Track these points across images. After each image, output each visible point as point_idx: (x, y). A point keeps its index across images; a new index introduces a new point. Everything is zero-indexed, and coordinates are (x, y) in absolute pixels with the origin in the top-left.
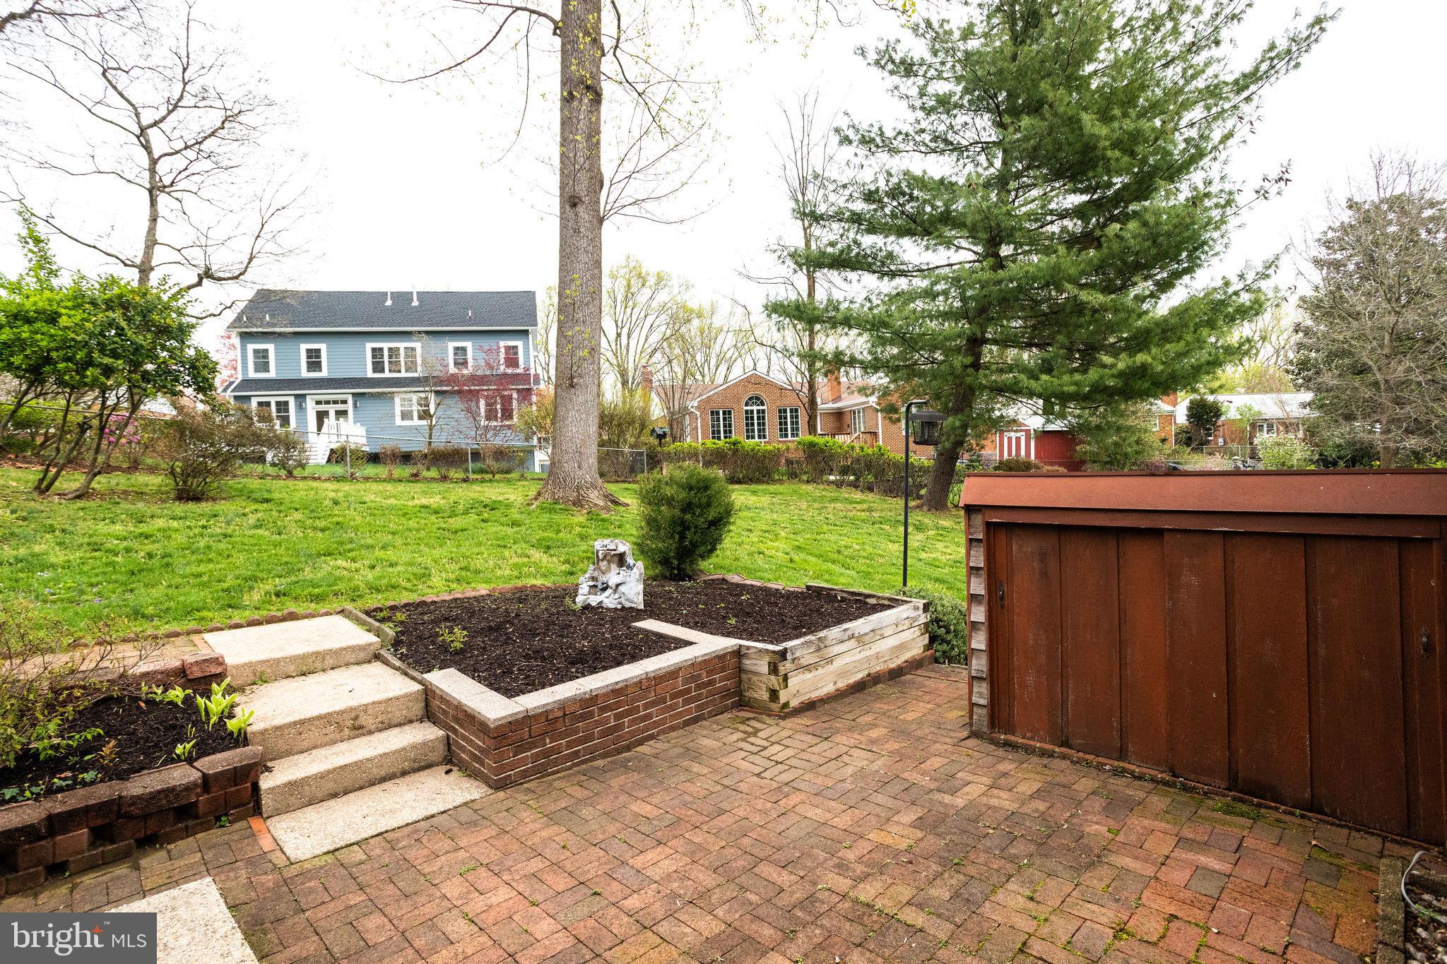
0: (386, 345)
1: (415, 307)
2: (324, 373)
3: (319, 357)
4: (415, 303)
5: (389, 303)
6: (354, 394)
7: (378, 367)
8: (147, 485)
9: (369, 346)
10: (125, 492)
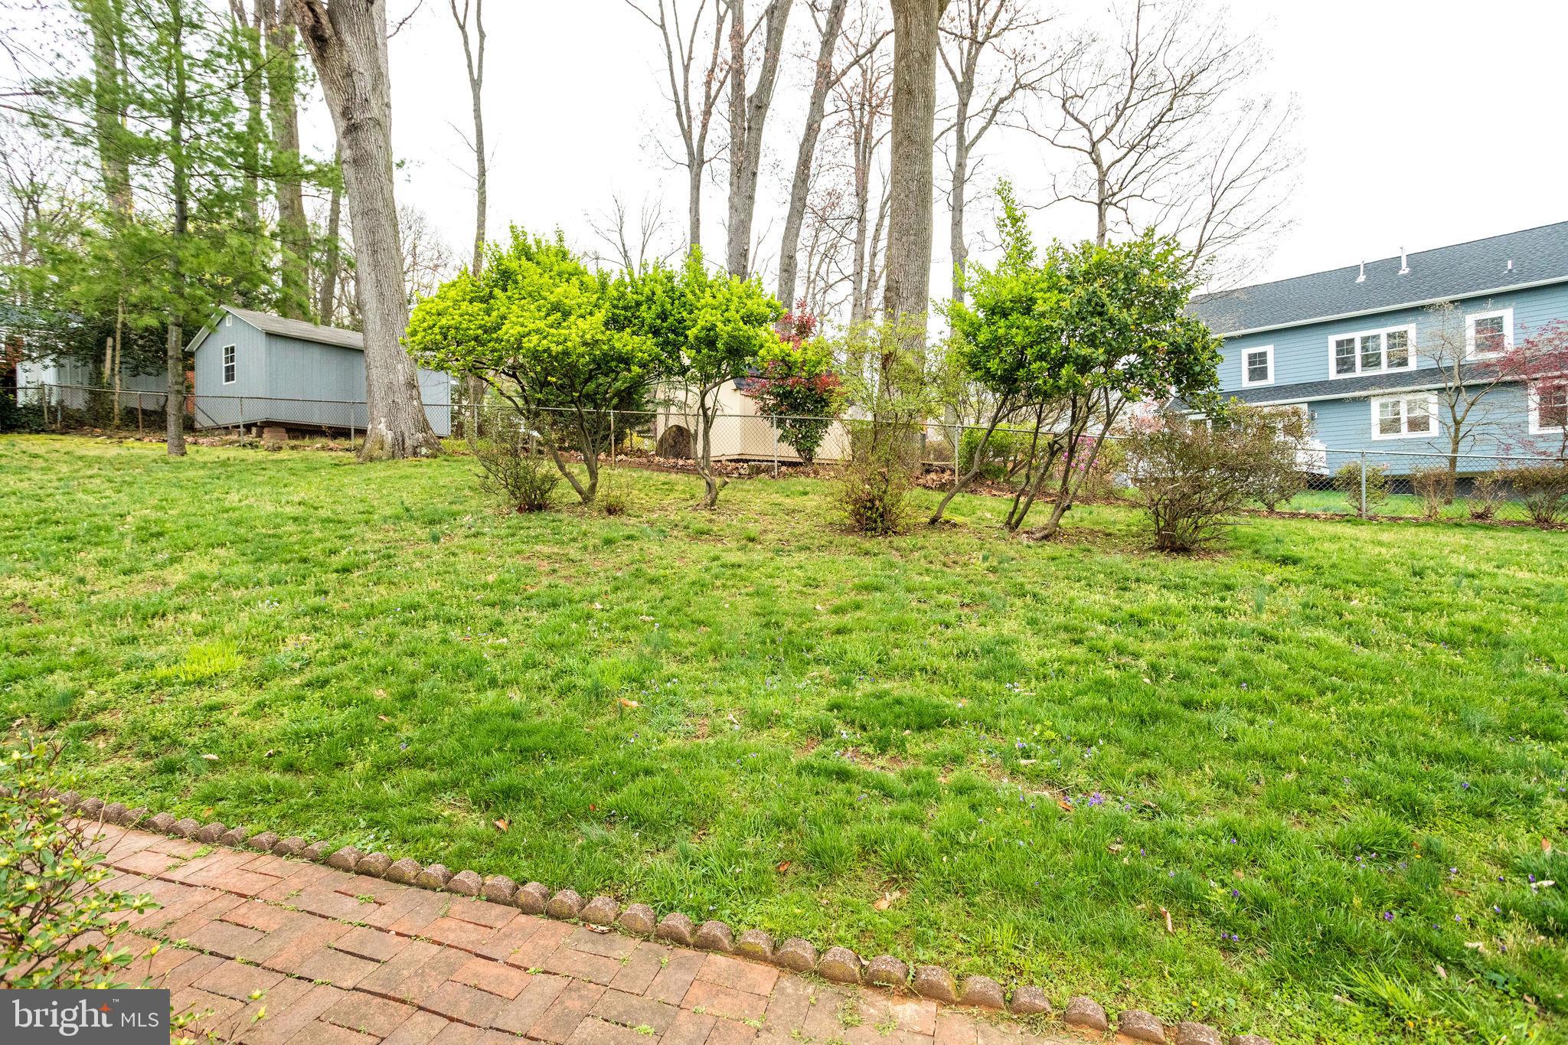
0: (1357, 335)
1: (1405, 276)
2: (1271, 380)
3: (1265, 362)
4: (1405, 270)
5: (1361, 278)
6: (1310, 403)
7: (1345, 364)
8: (1114, 523)
9: (1333, 339)
10: (1092, 532)
